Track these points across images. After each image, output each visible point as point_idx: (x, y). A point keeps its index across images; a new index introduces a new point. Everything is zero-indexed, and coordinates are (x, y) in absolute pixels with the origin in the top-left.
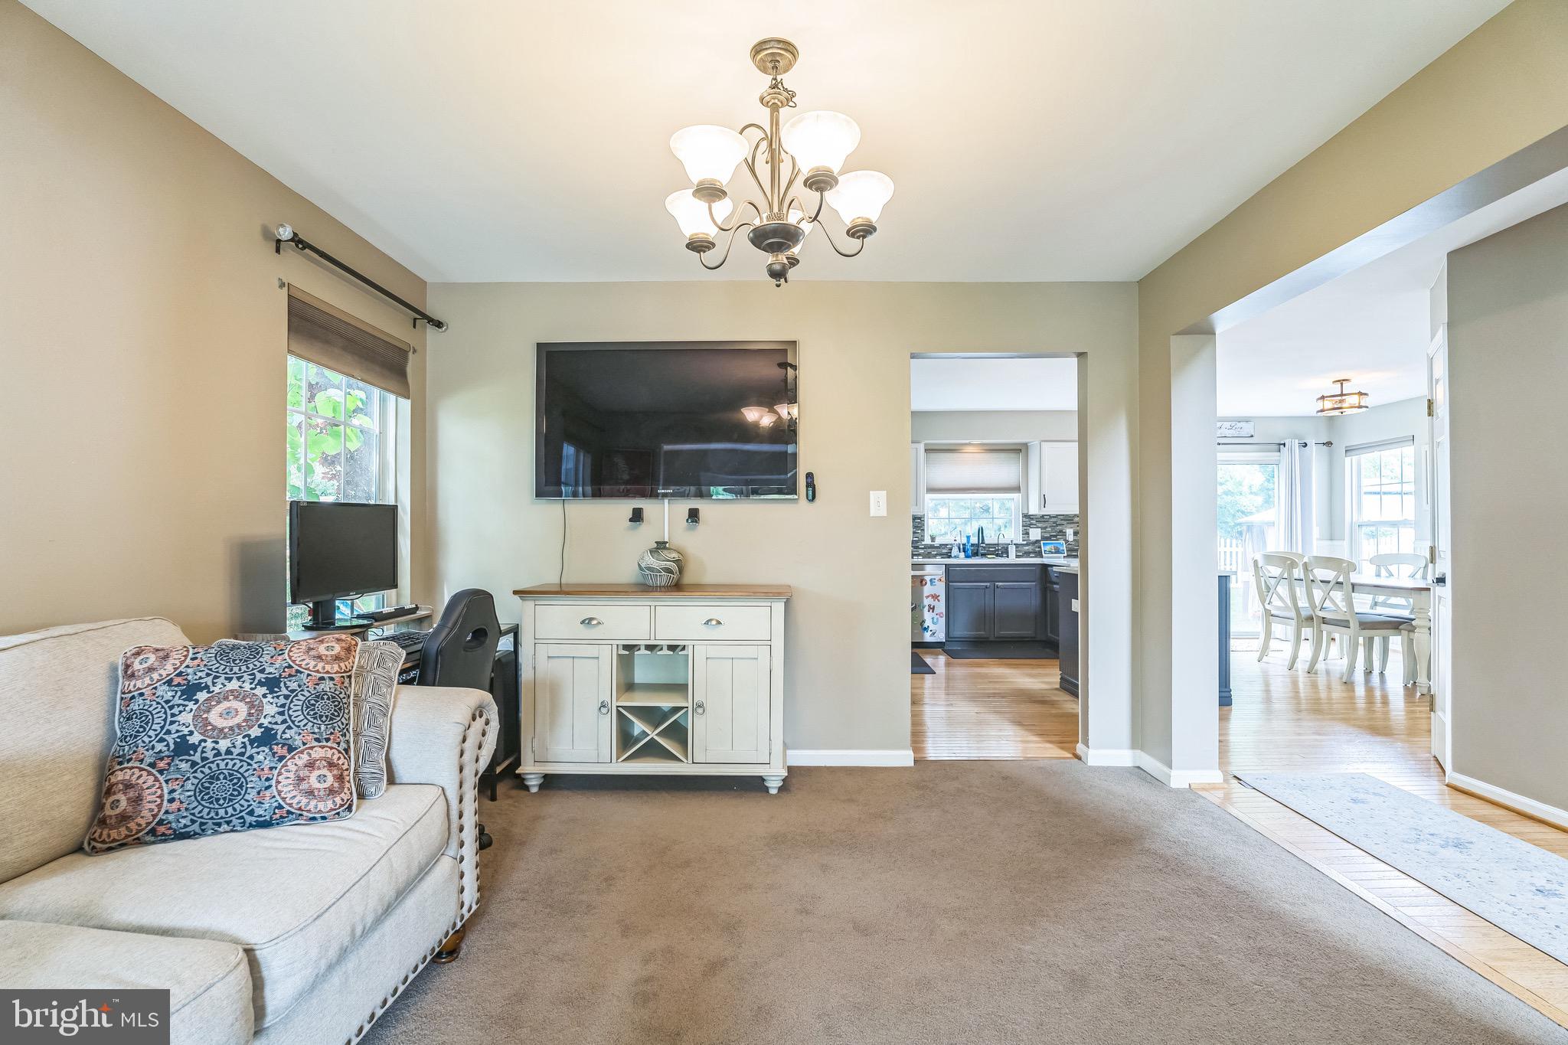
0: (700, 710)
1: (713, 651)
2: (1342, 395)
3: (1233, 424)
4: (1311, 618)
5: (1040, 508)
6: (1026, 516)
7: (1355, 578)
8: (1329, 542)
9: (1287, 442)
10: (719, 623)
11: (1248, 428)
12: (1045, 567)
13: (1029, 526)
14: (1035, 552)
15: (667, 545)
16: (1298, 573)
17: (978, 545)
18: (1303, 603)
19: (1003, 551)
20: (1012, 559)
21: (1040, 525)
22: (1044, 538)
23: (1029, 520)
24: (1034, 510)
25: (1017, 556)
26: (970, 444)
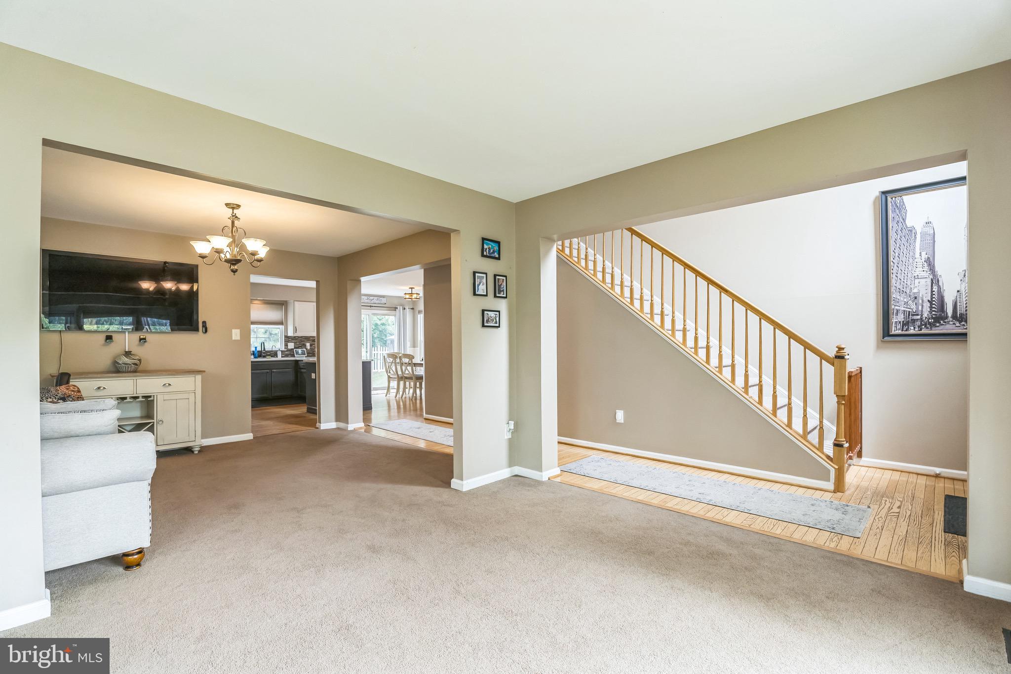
0: (160, 423)
1: (166, 397)
2: (412, 293)
3: (378, 298)
4: (402, 378)
5: (294, 333)
6: (286, 337)
7: (414, 361)
8: (413, 348)
9: (398, 307)
10: (170, 385)
11: (384, 300)
12: (297, 361)
13: (288, 342)
14: (291, 355)
15: (132, 353)
16: (398, 360)
17: (261, 351)
18: (400, 373)
19: (274, 354)
20: (279, 357)
21: (293, 341)
22: (295, 348)
23: (288, 339)
24: (290, 333)
25: (282, 357)
26: (257, 299)
